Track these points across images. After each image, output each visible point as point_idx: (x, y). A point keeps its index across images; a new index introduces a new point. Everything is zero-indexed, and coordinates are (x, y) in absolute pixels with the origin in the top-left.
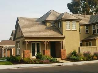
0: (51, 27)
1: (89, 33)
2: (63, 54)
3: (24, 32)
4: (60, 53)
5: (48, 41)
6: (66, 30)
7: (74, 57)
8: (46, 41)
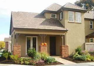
0: (51, 18)
1: (93, 29)
2: (65, 52)
3: (15, 22)
4: (61, 50)
5: (45, 35)
6: (69, 22)
7: (78, 55)
8: (43, 35)
